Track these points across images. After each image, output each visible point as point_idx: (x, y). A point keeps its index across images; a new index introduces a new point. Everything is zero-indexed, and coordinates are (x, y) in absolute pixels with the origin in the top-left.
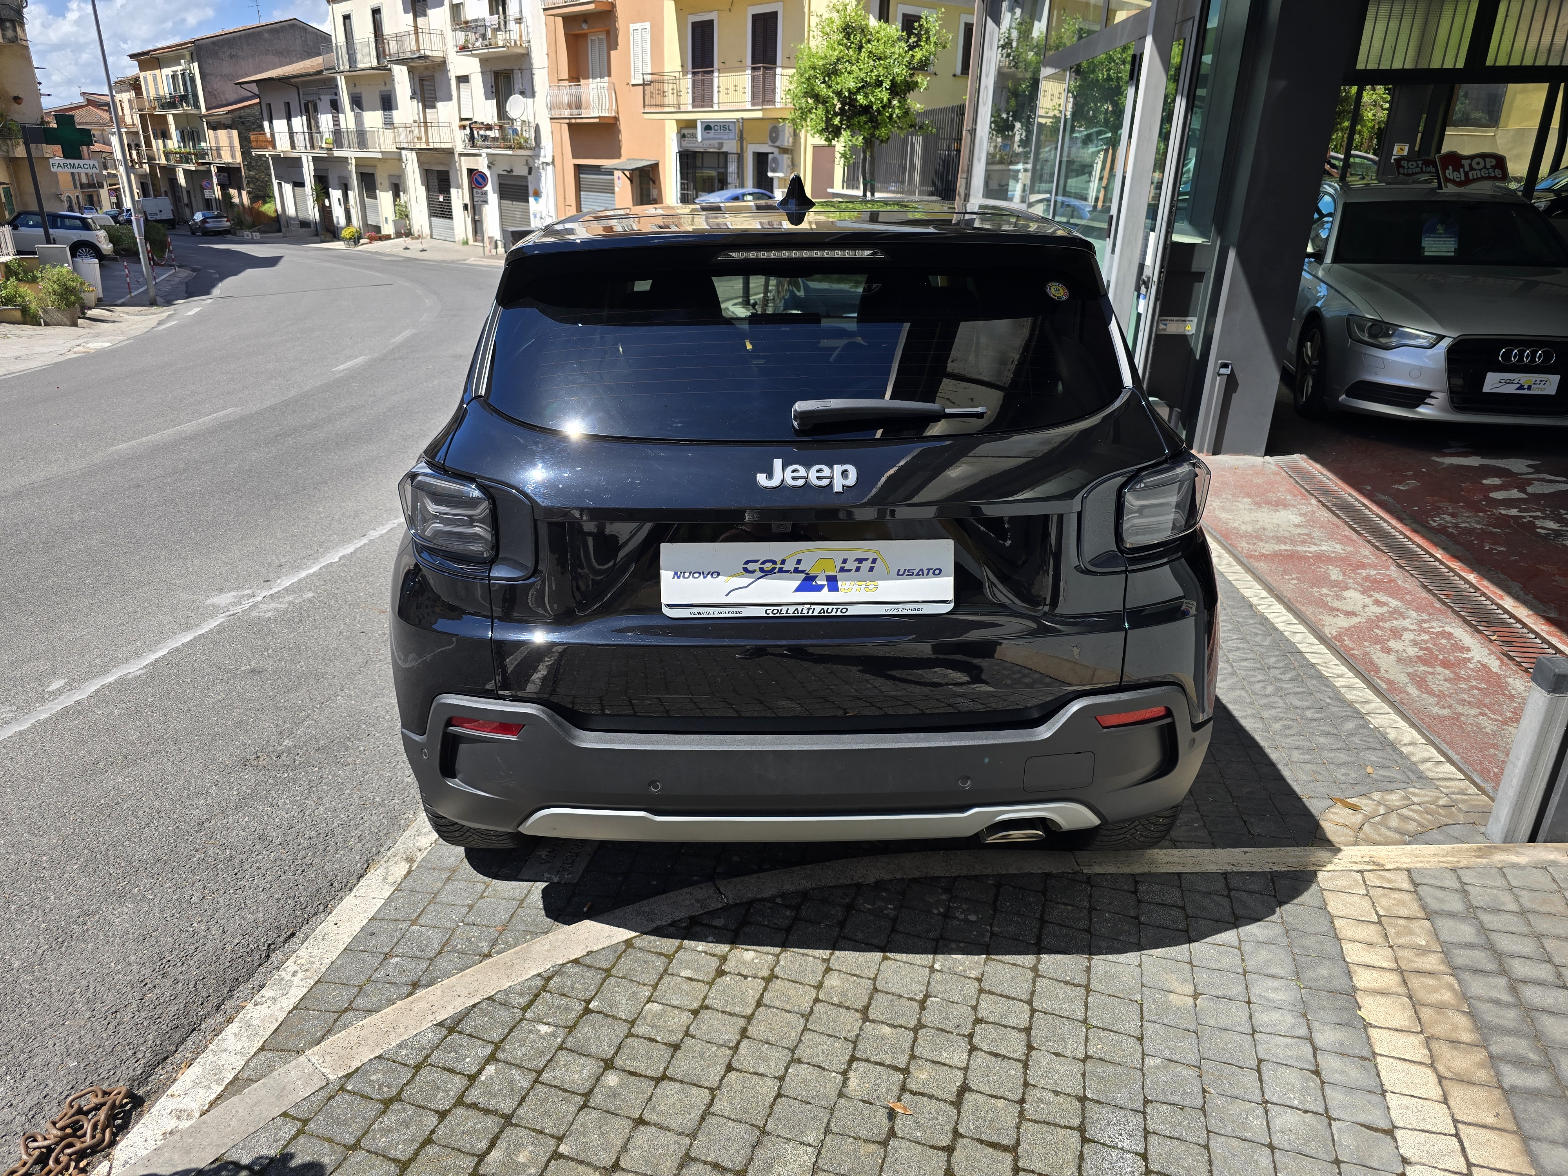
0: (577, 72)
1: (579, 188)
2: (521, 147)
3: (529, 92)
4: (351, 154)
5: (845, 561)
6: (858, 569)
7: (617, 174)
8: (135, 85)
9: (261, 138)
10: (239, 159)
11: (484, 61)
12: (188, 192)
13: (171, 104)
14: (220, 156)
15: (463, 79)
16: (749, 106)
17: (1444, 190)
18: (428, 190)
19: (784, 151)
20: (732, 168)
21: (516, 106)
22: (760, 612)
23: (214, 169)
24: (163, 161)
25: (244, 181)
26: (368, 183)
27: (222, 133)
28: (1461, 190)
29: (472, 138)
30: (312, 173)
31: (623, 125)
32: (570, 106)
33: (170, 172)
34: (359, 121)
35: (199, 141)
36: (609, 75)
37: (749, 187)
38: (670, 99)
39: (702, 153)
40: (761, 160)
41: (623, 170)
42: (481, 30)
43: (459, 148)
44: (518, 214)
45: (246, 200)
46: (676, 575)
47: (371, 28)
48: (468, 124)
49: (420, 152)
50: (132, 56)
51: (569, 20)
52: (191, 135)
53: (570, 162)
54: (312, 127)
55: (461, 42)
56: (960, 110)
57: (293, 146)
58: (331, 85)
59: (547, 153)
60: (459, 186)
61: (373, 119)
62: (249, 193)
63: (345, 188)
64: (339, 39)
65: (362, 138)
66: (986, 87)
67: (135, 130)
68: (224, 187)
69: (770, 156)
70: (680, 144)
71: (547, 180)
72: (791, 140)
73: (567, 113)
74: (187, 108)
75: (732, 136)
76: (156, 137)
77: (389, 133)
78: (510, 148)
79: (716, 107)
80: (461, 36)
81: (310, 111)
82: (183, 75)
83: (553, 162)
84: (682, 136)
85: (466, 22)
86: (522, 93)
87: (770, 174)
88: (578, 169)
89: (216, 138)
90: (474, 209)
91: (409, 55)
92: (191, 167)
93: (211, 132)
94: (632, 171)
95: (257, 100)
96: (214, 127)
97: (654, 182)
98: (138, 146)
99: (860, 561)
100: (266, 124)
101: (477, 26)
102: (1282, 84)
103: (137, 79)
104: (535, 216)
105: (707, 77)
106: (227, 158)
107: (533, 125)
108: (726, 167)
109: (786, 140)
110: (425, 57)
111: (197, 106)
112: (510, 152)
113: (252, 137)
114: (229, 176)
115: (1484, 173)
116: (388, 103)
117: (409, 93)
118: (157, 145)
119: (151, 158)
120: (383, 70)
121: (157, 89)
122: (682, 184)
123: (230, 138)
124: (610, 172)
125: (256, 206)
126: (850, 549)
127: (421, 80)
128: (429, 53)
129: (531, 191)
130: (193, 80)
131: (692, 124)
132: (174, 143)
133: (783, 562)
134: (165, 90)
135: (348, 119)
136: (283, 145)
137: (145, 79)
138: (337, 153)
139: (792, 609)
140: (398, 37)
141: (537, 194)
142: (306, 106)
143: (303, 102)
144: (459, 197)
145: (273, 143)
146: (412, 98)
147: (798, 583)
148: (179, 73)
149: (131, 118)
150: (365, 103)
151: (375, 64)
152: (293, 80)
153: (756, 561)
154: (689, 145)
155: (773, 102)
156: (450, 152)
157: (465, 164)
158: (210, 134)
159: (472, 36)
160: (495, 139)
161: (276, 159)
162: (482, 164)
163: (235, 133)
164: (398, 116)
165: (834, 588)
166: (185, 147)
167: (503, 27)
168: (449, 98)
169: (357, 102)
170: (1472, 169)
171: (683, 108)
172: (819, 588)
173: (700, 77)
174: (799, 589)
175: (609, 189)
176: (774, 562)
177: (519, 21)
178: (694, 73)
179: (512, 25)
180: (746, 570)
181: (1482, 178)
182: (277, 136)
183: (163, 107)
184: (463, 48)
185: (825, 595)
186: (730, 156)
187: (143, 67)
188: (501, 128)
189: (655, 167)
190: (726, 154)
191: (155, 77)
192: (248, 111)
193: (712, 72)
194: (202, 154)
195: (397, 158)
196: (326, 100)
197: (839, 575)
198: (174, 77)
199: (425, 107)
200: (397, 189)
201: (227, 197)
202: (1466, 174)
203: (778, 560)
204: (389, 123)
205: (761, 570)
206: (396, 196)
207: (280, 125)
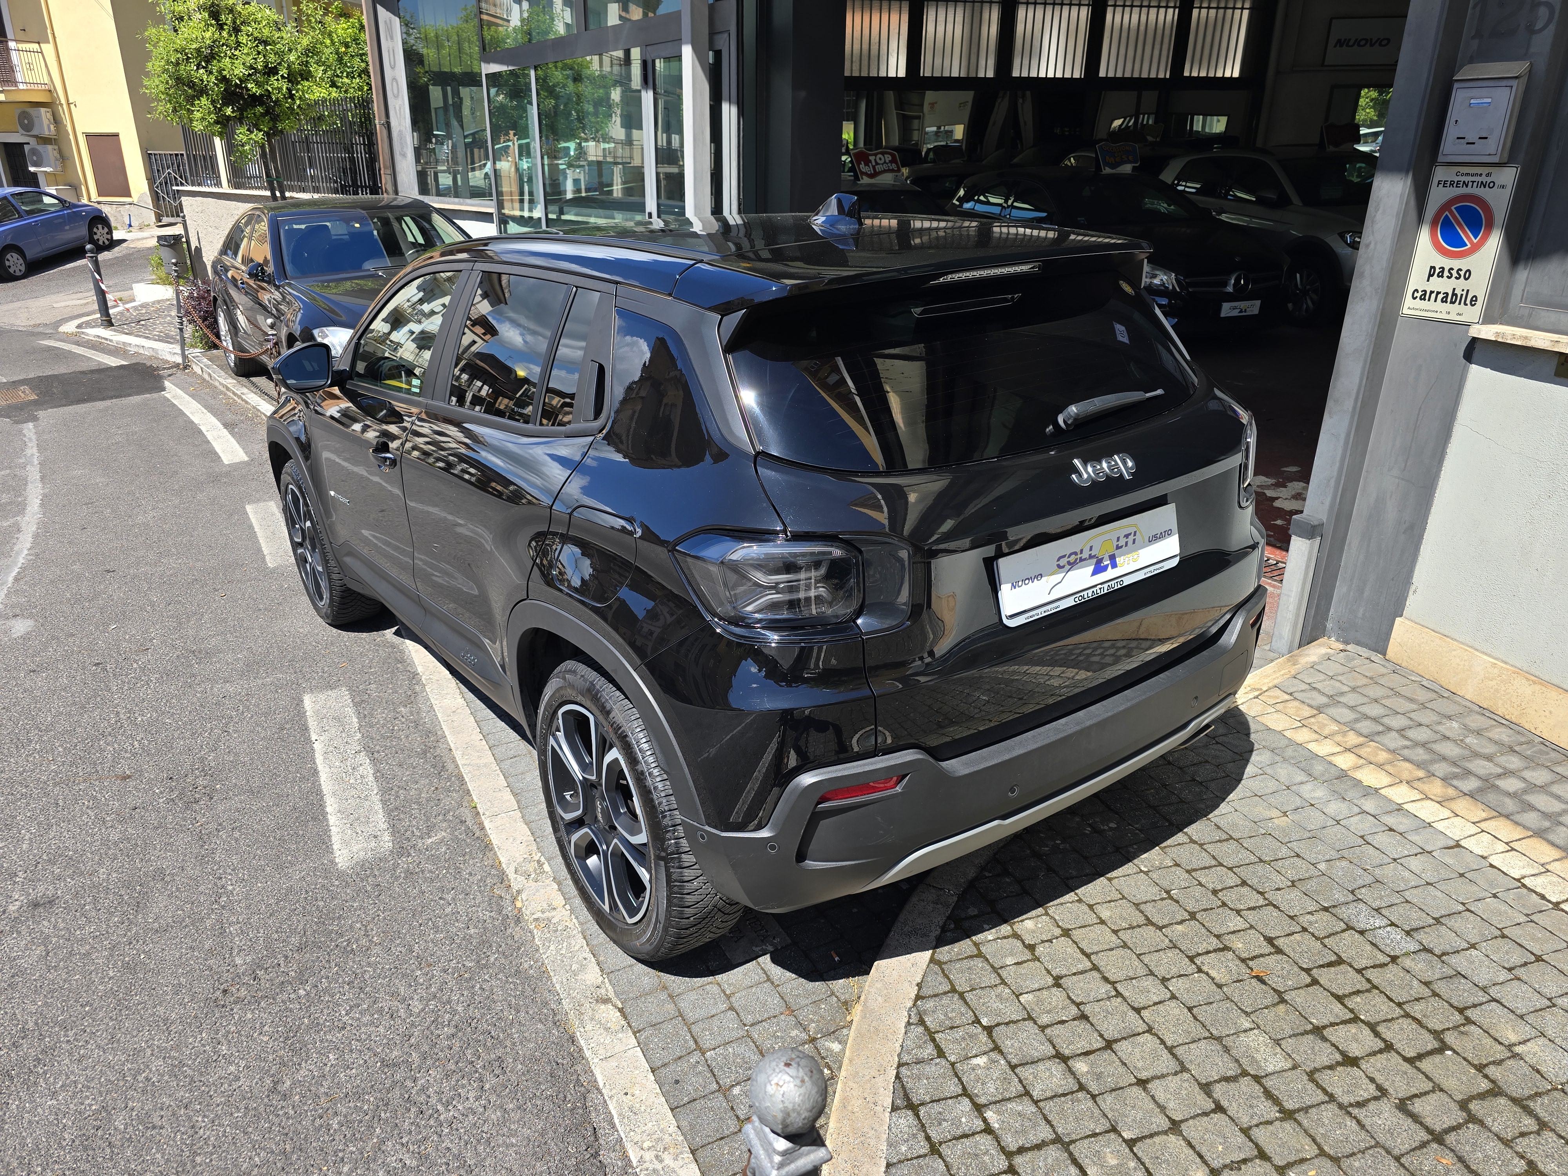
5: (1118, 539)
6: (1127, 543)
17: (862, 182)
19: (45, 140)
22: (1070, 603)
28: (872, 181)
40: (14, 152)
46: (1014, 586)
56: (365, 104)
69: (27, 148)
72: (52, 127)
87: (32, 169)
99: (1127, 536)
102: (803, 94)
109: (46, 127)
115: (885, 167)
126: (1120, 528)
133: (1082, 551)
139: (1090, 592)
147: (1092, 567)
153: (1064, 556)
155: (14, 81)
165: (1114, 565)
170: (877, 164)
172: (1105, 569)
174: (1094, 573)
176: (1075, 553)
180: (1059, 567)
181: (885, 171)
185: (1110, 573)
197: (1117, 552)
202: (874, 167)
203: (1078, 551)
205: (1069, 563)
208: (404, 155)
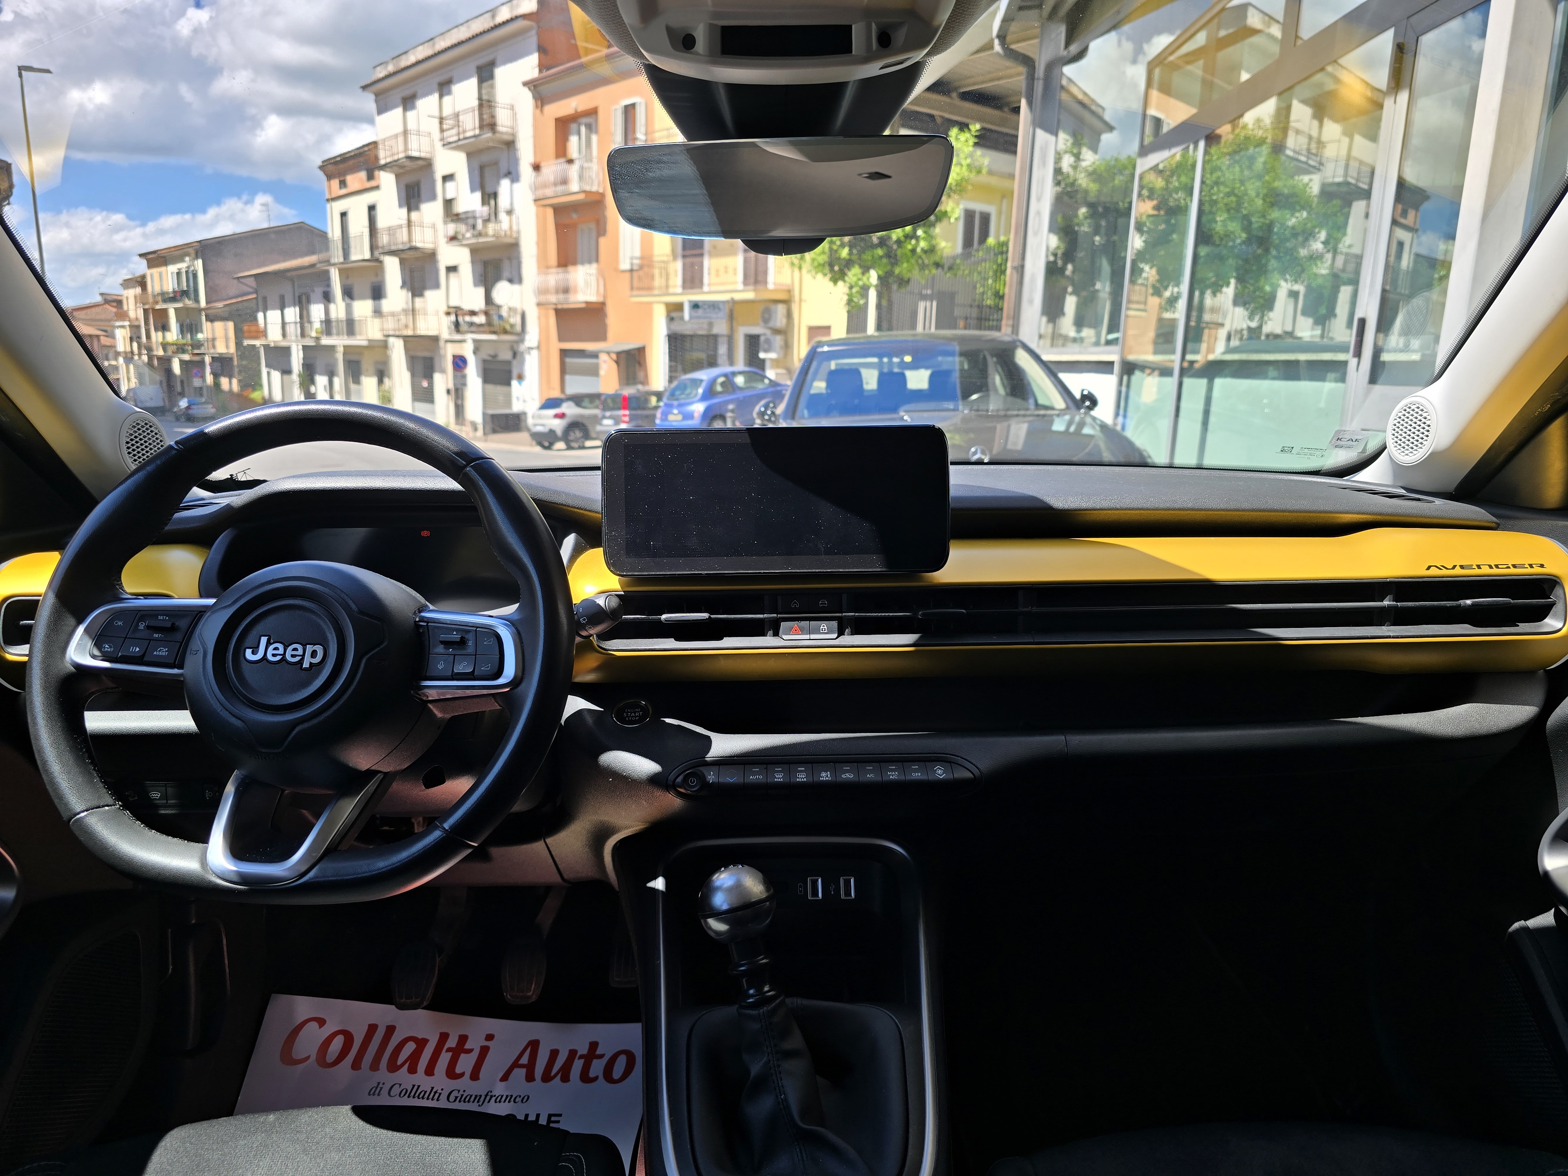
0: (566, 260)
1: (563, 371)
2: (505, 332)
3: (516, 279)
4: (339, 341)
7: (603, 357)
8: (141, 282)
9: (253, 328)
10: (232, 349)
11: (475, 251)
12: (182, 382)
13: (173, 298)
14: (214, 347)
15: (452, 269)
16: (740, 286)
18: (413, 375)
19: (777, 331)
20: (722, 350)
21: (503, 292)
23: (208, 360)
24: (161, 353)
25: (236, 370)
26: (354, 371)
27: (218, 325)
29: (457, 325)
30: (301, 361)
31: (610, 310)
32: (557, 292)
33: (165, 362)
34: (349, 310)
35: (197, 332)
36: (597, 260)
37: (740, 365)
38: (658, 282)
39: (691, 336)
40: (753, 342)
41: (608, 353)
42: (471, 221)
43: (445, 334)
44: (501, 398)
45: (235, 387)
47: (366, 222)
48: (456, 311)
49: (406, 339)
50: (141, 255)
51: (559, 210)
52: (189, 326)
53: (556, 346)
54: (304, 318)
55: (451, 233)
57: (284, 335)
58: (325, 277)
59: (532, 338)
60: (443, 371)
61: (363, 308)
62: (240, 381)
63: (331, 374)
64: (335, 233)
65: (351, 326)
66: (1039, 213)
67: (136, 323)
68: (216, 375)
69: (762, 339)
70: (669, 328)
71: (531, 364)
72: (784, 320)
73: (553, 298)
74: (189, 303)
75: (721, 314)
76: (156, 330)
77: (377, 321)
78: (494, 333)
79: (706, 288)
80: (451, 228)
81: (303, 302)
82: (187, 272)
83: (538, 348)
84: (671, 319)
85: (457, 215)
86: (511, 281)
87: (762, 355)
88: (564, 353)
89: (213, 330)
90: (458, 393)
91: (401, 247)
92: (186, 357)
93: (209, 324)
94: (619, 354)
95: (254, 296)
96: (211, 319)
97: (639, 364)
98: (139, 337)
100: (260, 315)
101: (467, 218)
103: (143, 277)
104: (518, 398)
105: (696, 260)
106: (221, 349)
107: (519, 311)
108: (716, 349)
109: (780, 321)
110: (416, 249)
111: (197, 300)
112: (493, 337)
113: (246, 328)
114: (222, 365)
116: (378, 293)
117: (400, 283)
118: (157, 337)
119: (149, 349)
120: (377, 261)
121: (161, 286)
122: (670, 367)
123: (226, 330)
124: (595, 355)
125: (245, 393)
127: (412, 271)
128: (419, 245)
129: (515, 373)
130: (195, 276)
131: (679, 307)
132: (173, 335)
134: (170, 286)
135: (338, 310)
136: (274, 335)
137: (152, 276)
138: (326, 341)
140: (391, 230)
141: (520, 378)
142: (300, 297)
143: (297, 295)
144: (442, 382)
145: (264, 333)
146: (402, 287)
148: (184, 271)
149: (135, 312)
150: (356, 291)
151: (367, 256)
152: (289, 274)
154: (678, 328)
155: (766, 282)
156: (435, 339)
157: (449, 351)
158: (206, 325)
159: (462, 228)
160: (481, 325)
161: (267, 347)
162: (467, 350)
163: (231, 325)
164: (386, 305)
166: (183, 338)
167: (493, 218)
168: (437, 286)
169: (349, 293)
171: (671, 290)
173: (689, 260)
175: (594, 372)
177: (510, 212)
178: (684, 257)
179: (503, 216)
182: (269, 327)
183: (165, 301)
184: (453, 238)
186: (720, 340)
187: (152, 264)
188: (486, 313)
189: (641, 351)
190: (715, 337)
191: (160, 274)
192: (245, 304)
193: (702, 255)
194: (197, 345)
195: (384, 345)
196: (319, 291)
198: (179, 274)
199: (414, 295)
200: (382, 374)
201: (217, 385)
204: (378, 312)
206: (381, 382)
207: (274, 316)
208: (1031, 302)
